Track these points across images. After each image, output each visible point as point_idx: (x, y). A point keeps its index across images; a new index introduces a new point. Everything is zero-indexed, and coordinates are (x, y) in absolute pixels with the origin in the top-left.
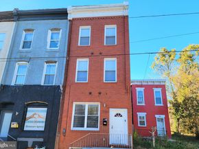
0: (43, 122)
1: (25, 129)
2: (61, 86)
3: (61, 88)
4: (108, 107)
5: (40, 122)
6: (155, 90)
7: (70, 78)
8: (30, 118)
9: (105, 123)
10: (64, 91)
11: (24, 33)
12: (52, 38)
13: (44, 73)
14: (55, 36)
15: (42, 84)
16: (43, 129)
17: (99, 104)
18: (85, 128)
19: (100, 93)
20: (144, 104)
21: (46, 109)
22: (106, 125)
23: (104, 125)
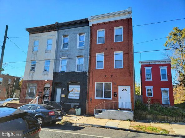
0: (78, 94)
1: (69, 98)
2: (87, 72)
3: (87, 73)
4: (117, 85)
5: (76, 94)
6: (161, 68)
7: (92, 67)
8: (71, 91)
9: (116, 95)
10: (89, 75)
11: (63, 38)
12: (80, 40)
13: (77, 64)
14: (81, 38)
15: (76, 71)
16: (79, 98)
17: (111, 83)
18: (103, 98)
19: (112, 76)
20: (151, 80)
21: (79, 86)
22: (116, 96)
23: (115, 96)
